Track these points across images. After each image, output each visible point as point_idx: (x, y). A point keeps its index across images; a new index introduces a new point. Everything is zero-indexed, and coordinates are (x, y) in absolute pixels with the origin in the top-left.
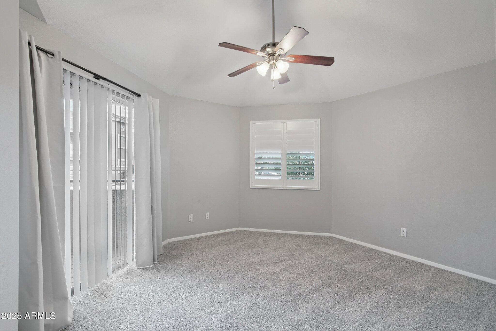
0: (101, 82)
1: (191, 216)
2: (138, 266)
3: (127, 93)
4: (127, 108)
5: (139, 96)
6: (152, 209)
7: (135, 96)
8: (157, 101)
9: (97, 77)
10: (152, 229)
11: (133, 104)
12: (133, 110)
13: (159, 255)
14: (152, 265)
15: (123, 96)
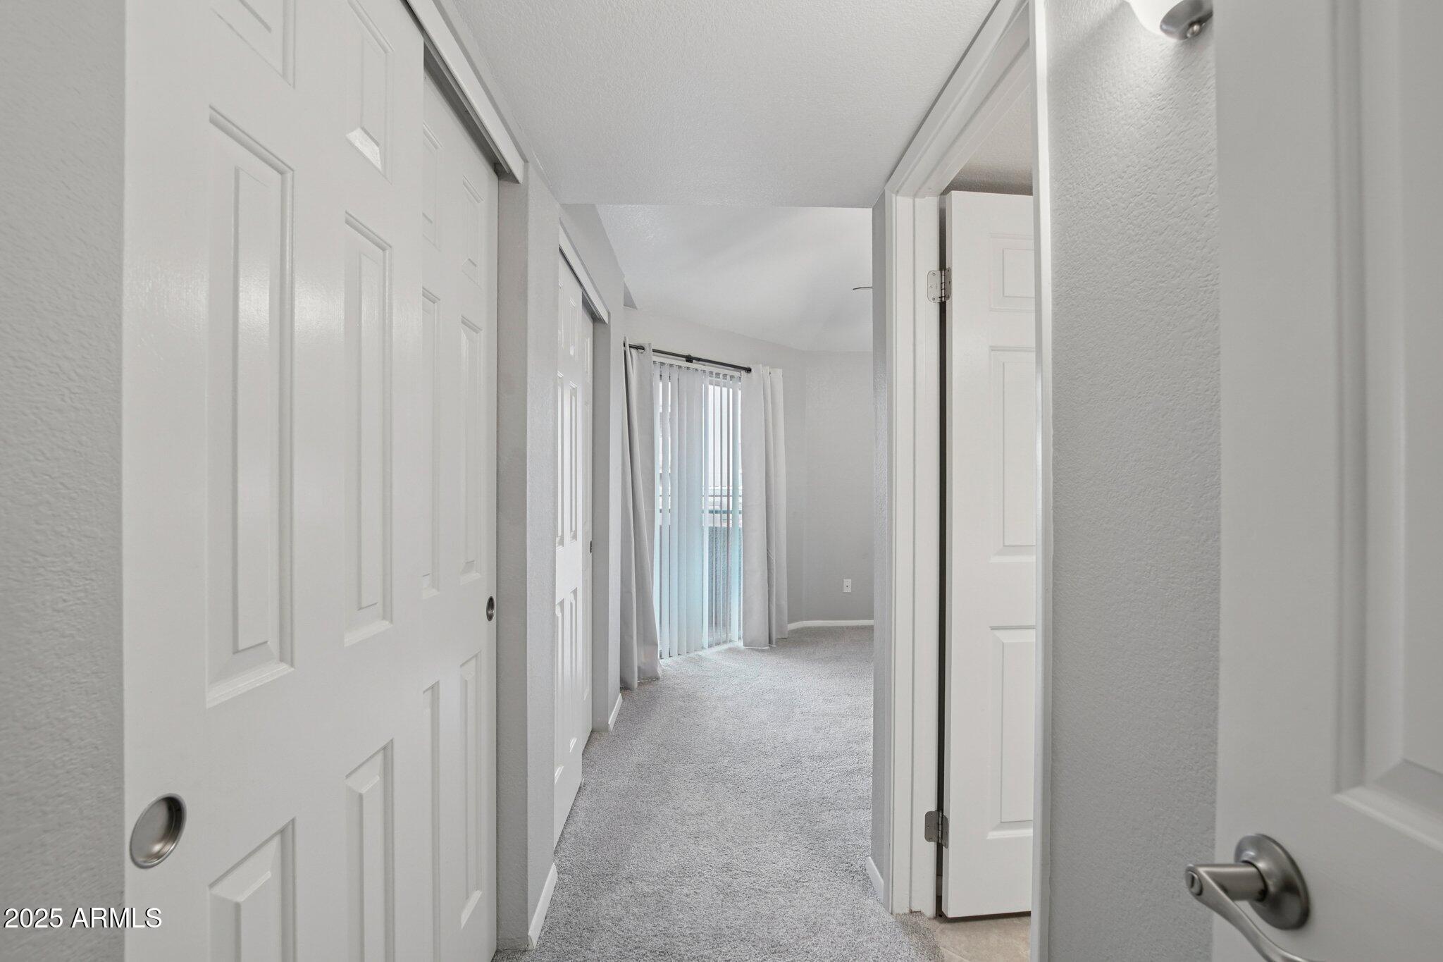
0: (694, 365)
1: (848, 582)
2: (745, 645)
3: (730, 372)
4: (731, 390)
5: (749, 370)
6: (768, 557)
7: (743, 372)
8: (779, 372)
9: (689, 359)
10: (767, 590)
11: (740, 383)
12: (740, 392)
13: (778, 640)
14: (767, 648)
15: (718, 374)
